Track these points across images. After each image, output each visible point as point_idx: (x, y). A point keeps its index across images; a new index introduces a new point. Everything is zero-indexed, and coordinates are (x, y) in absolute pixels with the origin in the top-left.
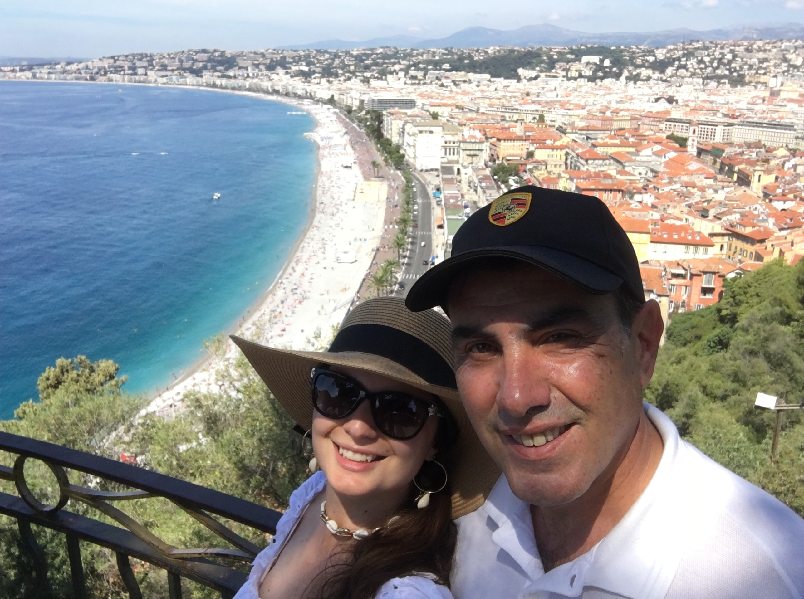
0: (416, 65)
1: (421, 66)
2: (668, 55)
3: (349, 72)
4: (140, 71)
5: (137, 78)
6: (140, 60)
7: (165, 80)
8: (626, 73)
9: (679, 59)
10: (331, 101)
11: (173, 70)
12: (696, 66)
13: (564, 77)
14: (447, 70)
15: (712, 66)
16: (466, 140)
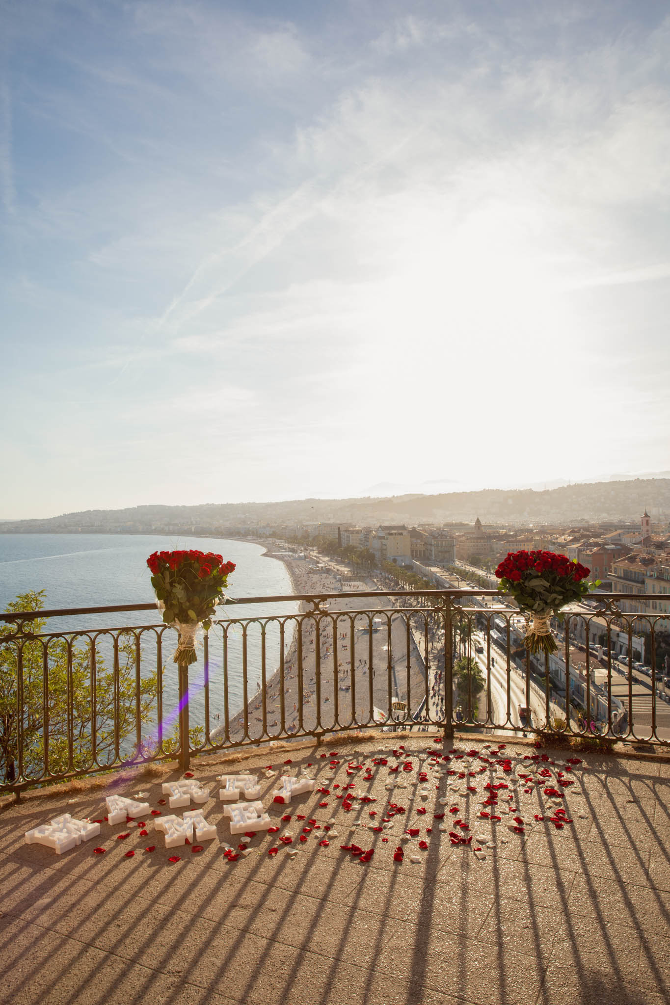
6: (96, 515)
16: (437, 538)
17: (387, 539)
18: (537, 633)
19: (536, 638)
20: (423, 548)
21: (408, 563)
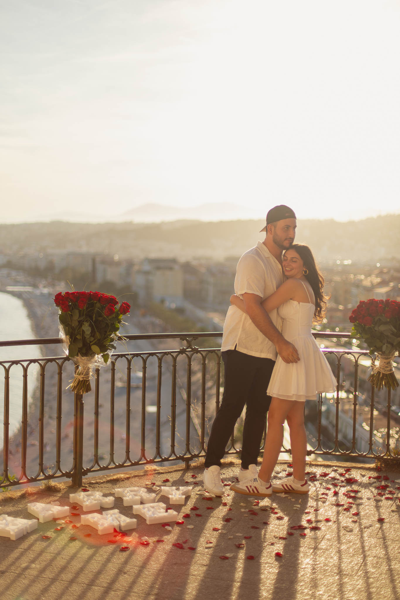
16: (215, 274)
17: (154, 274)
18: (382, 371)
19: (381, 376)
20: (198, 287)
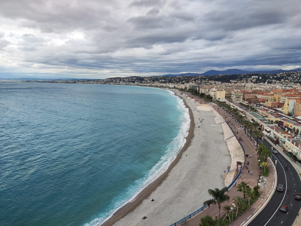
0: (198, 79)
1: (199, 79)
2: (281, 76)
3: (177, 81)
4: (118, 82)
5: (117, 83)
6: (118, 79)
7: (124, 84)
8: (267, 81)
9: (285, 77)
10: (175, 88)
11: (127, 82)
12: (291, 79)
13: (245, 82)
14: (208, 81)
15: (297, 79)
16: (236, 92)
17: (217, 92)
20: (229, 95)
21: (224, 101)
